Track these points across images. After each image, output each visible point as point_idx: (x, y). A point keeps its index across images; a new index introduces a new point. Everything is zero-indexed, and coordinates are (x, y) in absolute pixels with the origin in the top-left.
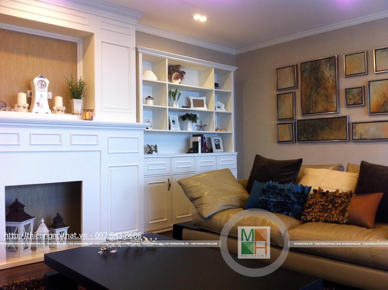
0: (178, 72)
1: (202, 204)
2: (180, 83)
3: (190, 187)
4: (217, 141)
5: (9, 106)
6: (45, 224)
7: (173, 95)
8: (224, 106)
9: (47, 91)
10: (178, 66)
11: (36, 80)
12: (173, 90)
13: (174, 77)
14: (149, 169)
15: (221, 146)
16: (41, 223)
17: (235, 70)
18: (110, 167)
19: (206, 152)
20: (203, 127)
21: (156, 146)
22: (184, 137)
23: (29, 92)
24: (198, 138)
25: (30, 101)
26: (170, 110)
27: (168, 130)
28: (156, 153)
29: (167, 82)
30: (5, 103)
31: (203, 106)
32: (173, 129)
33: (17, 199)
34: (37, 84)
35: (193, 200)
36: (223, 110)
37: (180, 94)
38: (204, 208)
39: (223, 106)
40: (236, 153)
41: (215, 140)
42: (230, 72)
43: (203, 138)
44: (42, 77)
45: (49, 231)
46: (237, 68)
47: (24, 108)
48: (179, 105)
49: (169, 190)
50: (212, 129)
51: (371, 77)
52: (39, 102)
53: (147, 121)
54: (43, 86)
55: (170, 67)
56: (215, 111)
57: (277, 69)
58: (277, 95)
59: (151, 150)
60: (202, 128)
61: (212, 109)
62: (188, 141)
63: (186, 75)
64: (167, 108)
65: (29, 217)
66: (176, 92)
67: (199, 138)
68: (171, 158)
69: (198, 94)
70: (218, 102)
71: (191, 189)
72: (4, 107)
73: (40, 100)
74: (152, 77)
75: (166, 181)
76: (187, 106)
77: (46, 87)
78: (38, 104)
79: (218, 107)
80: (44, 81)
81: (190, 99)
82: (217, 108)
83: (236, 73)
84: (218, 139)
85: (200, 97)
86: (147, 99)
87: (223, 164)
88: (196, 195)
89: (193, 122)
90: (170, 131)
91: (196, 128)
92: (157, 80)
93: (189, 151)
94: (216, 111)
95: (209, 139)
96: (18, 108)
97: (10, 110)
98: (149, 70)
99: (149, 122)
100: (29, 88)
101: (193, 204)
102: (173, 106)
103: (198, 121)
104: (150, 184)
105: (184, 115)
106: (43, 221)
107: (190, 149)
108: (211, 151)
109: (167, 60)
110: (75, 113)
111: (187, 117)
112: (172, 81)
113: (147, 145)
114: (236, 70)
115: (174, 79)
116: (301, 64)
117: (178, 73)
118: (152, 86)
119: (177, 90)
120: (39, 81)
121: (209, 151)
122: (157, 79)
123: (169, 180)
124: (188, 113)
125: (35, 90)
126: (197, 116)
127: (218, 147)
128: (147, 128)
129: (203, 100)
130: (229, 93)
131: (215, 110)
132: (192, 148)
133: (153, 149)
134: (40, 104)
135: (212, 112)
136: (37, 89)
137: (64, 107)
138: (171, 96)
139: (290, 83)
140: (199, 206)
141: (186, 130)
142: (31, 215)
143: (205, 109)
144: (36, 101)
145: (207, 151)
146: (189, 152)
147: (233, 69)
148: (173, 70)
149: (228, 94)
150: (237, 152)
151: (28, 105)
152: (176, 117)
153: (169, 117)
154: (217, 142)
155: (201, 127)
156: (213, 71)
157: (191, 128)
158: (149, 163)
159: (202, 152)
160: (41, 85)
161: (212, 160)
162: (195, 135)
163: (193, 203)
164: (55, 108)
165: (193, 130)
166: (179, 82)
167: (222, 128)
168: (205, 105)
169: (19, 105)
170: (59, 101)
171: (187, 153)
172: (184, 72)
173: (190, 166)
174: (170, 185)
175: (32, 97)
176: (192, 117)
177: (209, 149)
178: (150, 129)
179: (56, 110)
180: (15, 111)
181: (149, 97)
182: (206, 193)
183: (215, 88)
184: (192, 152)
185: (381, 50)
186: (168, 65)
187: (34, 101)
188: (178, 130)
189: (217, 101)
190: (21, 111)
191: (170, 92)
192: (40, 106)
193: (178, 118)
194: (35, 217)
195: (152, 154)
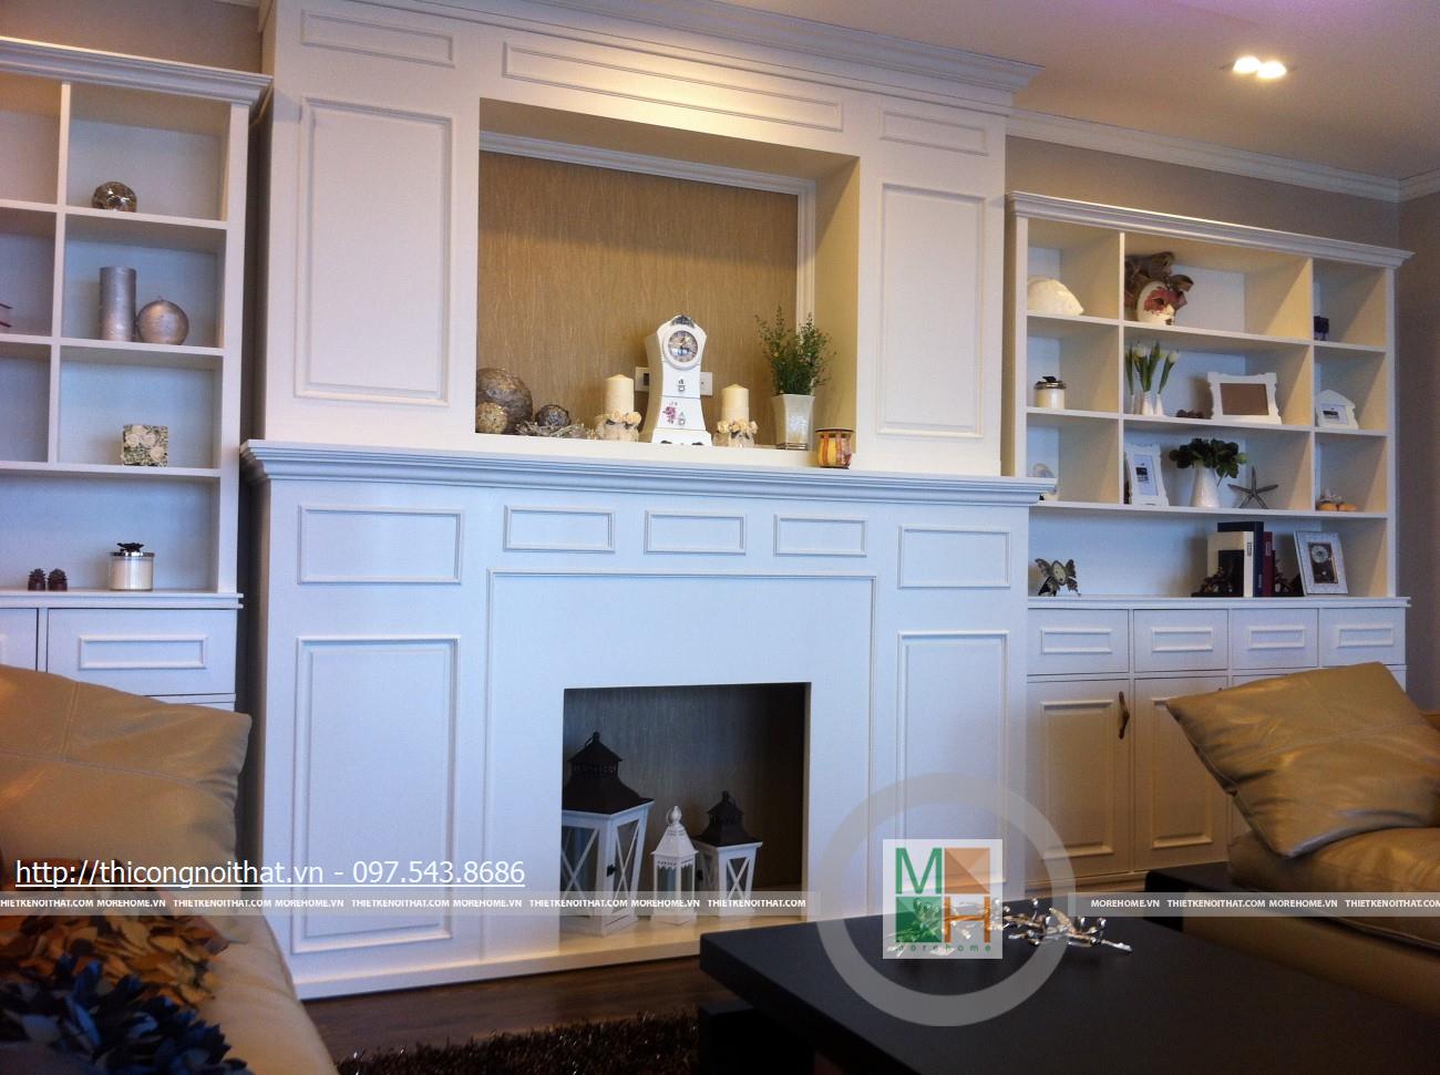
0: (1164, 278)
1: (1272, 801)
2: (1169, 322)
3: (1220, 732)
4: (1321, 549)
5: (580, 423)
6: (683, 828)
7: (1142, 369)
8: (1354, 410)
9: (699, 368)
10: (1164, 258)
11: (666, 331)
12: (1144, 351)
13: (1149, 300)
14: (1046, 650)
15: (1339, 572)
16: (671, 821)
17: (1399, 263)
18: (905, 637)
19: (1274, 594)
20: (1260, 495)
21: (1071, 564)
22: (1182, 531)
23: (639, 372)
24: (1240, 540)
25: (643, 402)
26: (1131, 427)
27: (1120, 505)
28: (1073, 592)
29: (1122, 322)
30: (567, 412)
31: (1263, 410)
32: (1139, 502)
33: (596, 736)
34: (669, 346)
35: (1231, 781)
36: (1347, 425)
37: (1169, 365)
38: (1280, 816)
39: (1347, 409)
40: (1403, 602)
41: (1311, 546)
42: (1377, 271)
43: (1262, 539)
44: (682, 320)
45: (696, 852)
46: (1409, 254)
47: (627, 426)
48: (1164, 407)
49: (1121, 736)
50: (1301, 502)
52: (674, 406)
53: (1040, 469)
54: (686, 351)
55: (1131, 261)
56: (1313, 430)
59: (1052, 579)
60: (1259, 499)
61: (1302, 423)
62: (1197, 546)
63: (1193, 288)
64: (1117, 420)
65: (632, 800)
66: (1155, 357)
67: (1248, 538)
68: (1131, 612)
69: (1240, 362)
70: (1329, 391)
71: (1223, 739)
72: (565, 426)
73: (675, 400)
74: (1062, 303)
75: (1112, 700)
76: (1196, 411)
77: (695, 353)
78: (670, 412)
79: (1326, 413)
80: (690, 335)
81: (1209, 385)
82: (1322, 416)
83: (1401, 274)
84: (1325, 539)
85: (1249, 373)
86: (1040, 386)
87: (1345, 643)
88: (1246, 764)
89: (1221, 474)
90: (1127, 507)
91: (1231, 496)
92: (1083, 314)
93: (1203, 587)
94: (1318, 430)
95: (1288, 543)
96: (608, 426)
97: (584, 436)
98: (1051, 278)
99: (1045, 473)
100: (641, 360)
101: (1230, 797)
102: (1141, 413)
103: (1242, 468)
104: (1047, 708)
105: (1183, 448)
106: (677, 814)
107: (1209, 581)
108: (1295, 589)
109: (1122, 236)
110: (787, 441)
111: (1195, 453)
112: (1139, 318)
113: (1037, 561)
114: (1406, 262)
115: (1148, 308)
117: (1163, 286)
118: (1061, 340)
119: (1157, 348)
120: (676, 334)
121: (1286, 590)
122: (1082, 310)
123: (1121, 697)
124: (1203, 439)
125: (661, 365)
126: (1240, 451)
127: (1324, 573)
128: (1042, 498)
129: (1263, 387)
130: (1378, 357)
131: (1317, 424)
132: (1215, 576)
133: (1060, 574)
134: (678, 413)
135: (1302, 435)
136: (669, 362)
137: (754, 423)
138: (1136, 374)
140: (1258, 809)
141: (1192, 505)
142: (641, 791)
143: (1271, 419)
144: (665, 403)
145: (1278, 588)
146: (1203, 592)
147: (1390, 259)
148: (1144, 272)
149: (1372, 359)
150: (1409, 598)
151: (637, 418)
152: (1152, 456)
153: (1125, 455)
154: (1320, 553)
155: (1254, 494)
156: (1308, 267)
157: (1212, 496)
158: (1045, 630)
159: (1258, 593)
160: (681, 348)
161: (1301, 627)
162: (1229, 526)
163: (1234, 794)
164: (724, 427)
165: (1221, 507)
166: (1168, 317)
167: (1340, 498)
168: (1273, 407)
169: (613, 419)
170: (737, 401)
171: (1194, 595)
172: (1188, 281)
173: (1208, 647)
174: (1125, 717)
175: (652, 389)
176: (1218, 455)
177: (1286, 580)
178: (1051, 501)
179: (726, 434)
180: (600, 438)
181: (1050, 380)
182: (1288, 759)
183: (1316, 339)
184: (1216, 590)
186: (1126, 257)
187: (658, 404)
188: (1161, 503)
189: (1323, 389)
190: (618, 439)
191: (1129, 360)
192: (676, 421)
193: (1162, 456)
194: (651, 800)
195: (1055, 593)
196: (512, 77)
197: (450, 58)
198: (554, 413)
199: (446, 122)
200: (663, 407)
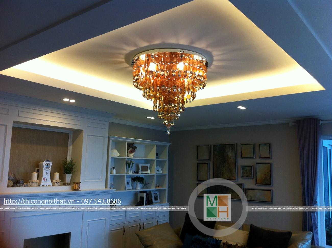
0: (132, 147)
4: (156, 194)
8: (162, 170)
9: (50, 170)
10: (133, 144)
11: (44, 163)
12: (129, 162)
13: (130, 151)
14: (112, 220)
15: (158, 198)
17: (169, 145)
18: (88, 221)
19: (148, 205)
20: (146, 185)
23: (36, 169)
25: (39, 177)
26: (127, 176)
27: (125, 191)
29: (126, 158)
30: (24, 181)
34: (45, 166)
35: (146, 247)
36: (160, 173)
37: (133, 164)
39: (160, 169)
40: (169, 204)
41: (154, 194)
42: (166, 146)
43: (147, 194)
44: (47, 161)
46: (171, 143)
47: (36, 183)
48: (132, 172)
49: (124, 234)
50: (153, 188)
51: (258, 160)
54: (48, 167)
56: (155, 174)
57: (197, 146)
58: (198, 164)
61: (154, 173)
62: (136, 196)
63: (137, 149)
64: (125, 175)
66: (131, 163)
67: (145, 194)
72: (24, 184)
73: (45, 176)
74: (115, 154)
75: (122, 228)
77: (50, 167)
78: (44, 179)
79: (157, 170)
80: (49, 163)
81: (139, 166)
83: (169, 147)
84: (156, 193)
85: (145, 164)
86: (112, 169)
87: (160, 212)
88: (148, 244)
89: (141, 183)
96: (32, 183)
98: (114, 149)
102: (129, 174)
103: (144, 181)
104: (111, 231)
105: (134, 178)
108: (152, 203)
109: (127, 142)
110: (66, 183)
111: (136, 179)
112: (129, 156)
114: (170, 145)
115: (130, 153)
116: (213, 145)
117: (132, 149)
119: (131, 161)
120: (46, 164)
122: (119, 155)
123: (124, 227)
127: (156, 199)
129: (148, 166)
130: (166, 161)
132: (139, 202)
134: (46, 179)
135: (154, 175)
136: (44, 169)
137: (60, 180)
138: (128, 165)
139: (206, 157)
141: (136, 190)
143: (149, 172)
145: (149, 203)
147: (168, 144)
149: (165, 161)
151: (38, 181)
152: (130, 179)
154: (156, 195)
156: (156, 146)
157: (139, 187)
158: (112, 216)
159: (146, 205)
162: (142, 192)
164: (54, 181)
165: (140, 189)
166: (133, 155)
167: (159, 185)
168: (149, 170)
169: (33, 181)
170: (57, 175)
171: (136, 205)
172: (136, 147)
173: (138, 216)
174: (124, 231)
175: (40, 174)
176: (140, 180)
179: (55, 183)
182: (155, 243)
183: (156, 158)
184: (139, 204)
185: (263, 145)
186: (127, 145)
188: (131, 189)
189: (157, 166)
190: (34, 186)
191: (127, 163)
192: (45, 181)
196: (20, 117)
197: (8, 113)
198: (21, 181)
199: (6, 126)
200: (43, 178)
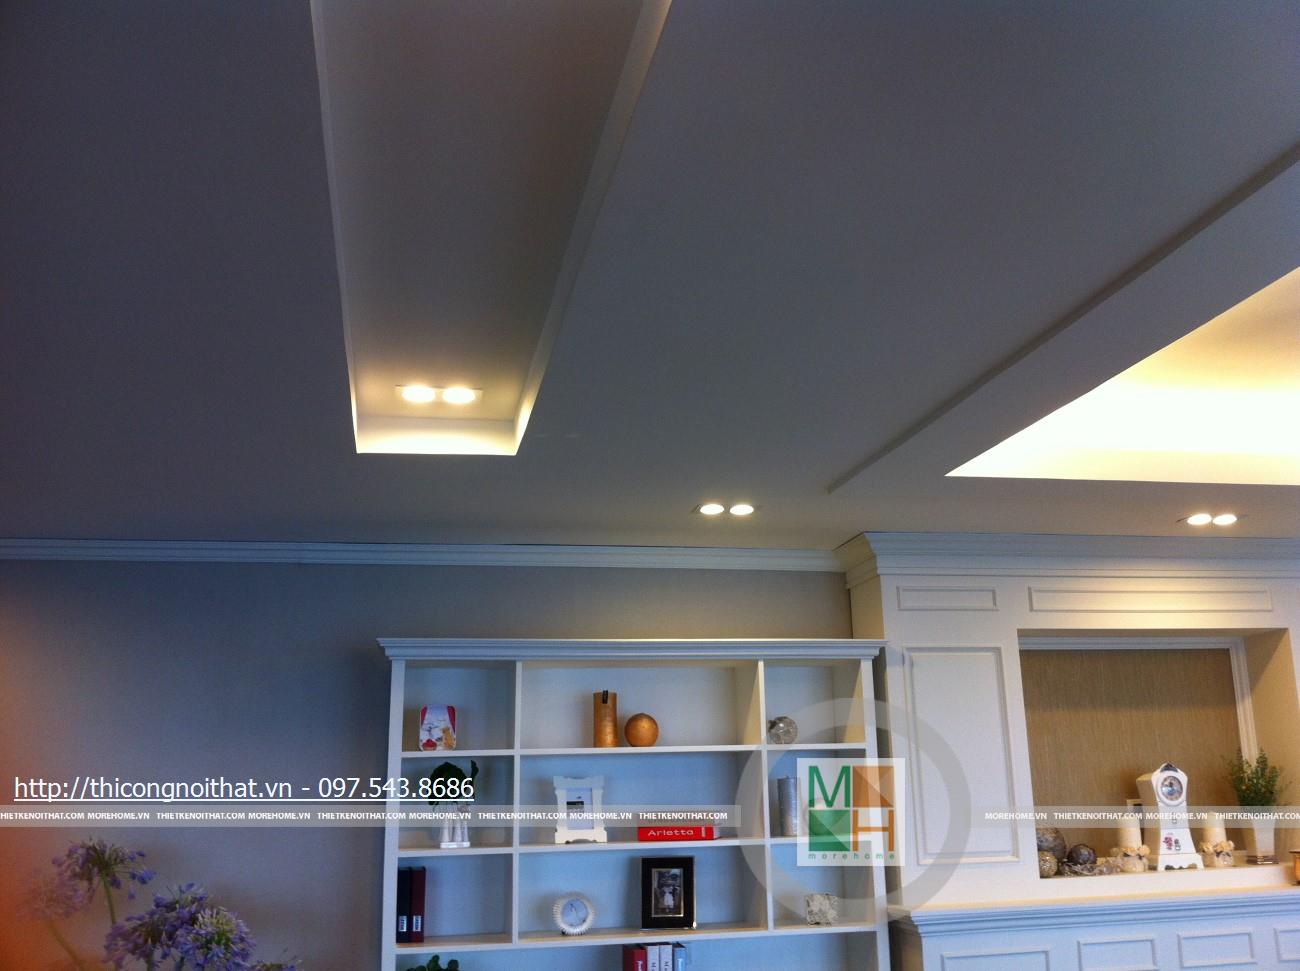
9: (1185, 804)
11: (1158, 778)
23: (1130, 803)
30: (1094, 851)
34: (1161, 790)
44: (1168, 768)
47: (1140, 857)
52: (1169, 836)
54: (1174, 791)
73: (1170, 831)
77: (1181, 793)
78: (1168, 841)
80: (1175, 778)
96: (1126, 859)
100: (1130, 793)
110: (1259, 854)
120: (1165, 779)
125: (1157, 804)
134: (1174, 842)
136: (1163, 802)
137: (1231, 843)
144: (1162, 835)
151: (1145, 849)
164: (1209, 848)
169: (1129, 853)
170: (1215, 824)
179: (1212, 854)
187: (1158, 836)
190: (1136, 872)
192: (1173, 848)
196: (1036, 611)
197: (995, 604)
198: (1085, 852)
199: (997, 651)
200: (1162, 839)
